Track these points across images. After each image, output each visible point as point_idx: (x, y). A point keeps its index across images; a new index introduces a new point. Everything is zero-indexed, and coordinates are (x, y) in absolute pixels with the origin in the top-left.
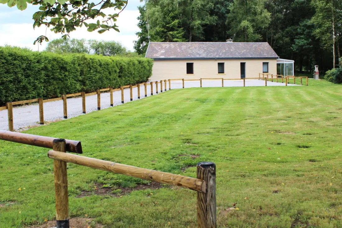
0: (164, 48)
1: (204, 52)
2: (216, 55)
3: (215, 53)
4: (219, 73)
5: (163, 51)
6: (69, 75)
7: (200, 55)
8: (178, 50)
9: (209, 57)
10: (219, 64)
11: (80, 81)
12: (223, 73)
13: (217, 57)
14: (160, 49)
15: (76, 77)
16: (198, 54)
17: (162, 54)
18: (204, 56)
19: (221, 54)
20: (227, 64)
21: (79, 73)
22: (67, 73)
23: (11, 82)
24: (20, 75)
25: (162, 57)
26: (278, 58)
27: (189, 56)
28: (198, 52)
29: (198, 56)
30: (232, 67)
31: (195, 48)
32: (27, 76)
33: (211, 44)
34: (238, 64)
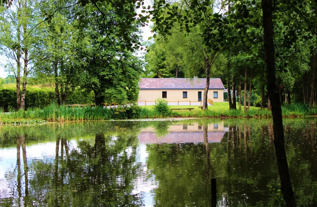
0: (149, 82)
1: (174, 85)
2: (182, 87)
3: (182, 86)
4: (183, 98)
5: (148, 84)
6: (88, 98)
7: (171, 86)
8: (158, 83)
9: (177, 88)
10: (184, 92)
11: (92, 101)
12: (187, 98)
13: (183, 88)
14: (146, 83)
15: (91, 99)
16: (170, 86)
17: (147, 86)
18: (174, 87)
19: (185, 86)
20: (189, 93)
21: (92, 98)
22: (87, 98)
23: (69, 100)
24: (71, 98)
25: (147, 88)
26: (224, 89)
27: (164, 87)
28: (171, 85)
29: (170, 87)
30: (193, 95)
31: (169, 82)
32: (74, 99)
33: (181, 80)
34: (196, 93)
